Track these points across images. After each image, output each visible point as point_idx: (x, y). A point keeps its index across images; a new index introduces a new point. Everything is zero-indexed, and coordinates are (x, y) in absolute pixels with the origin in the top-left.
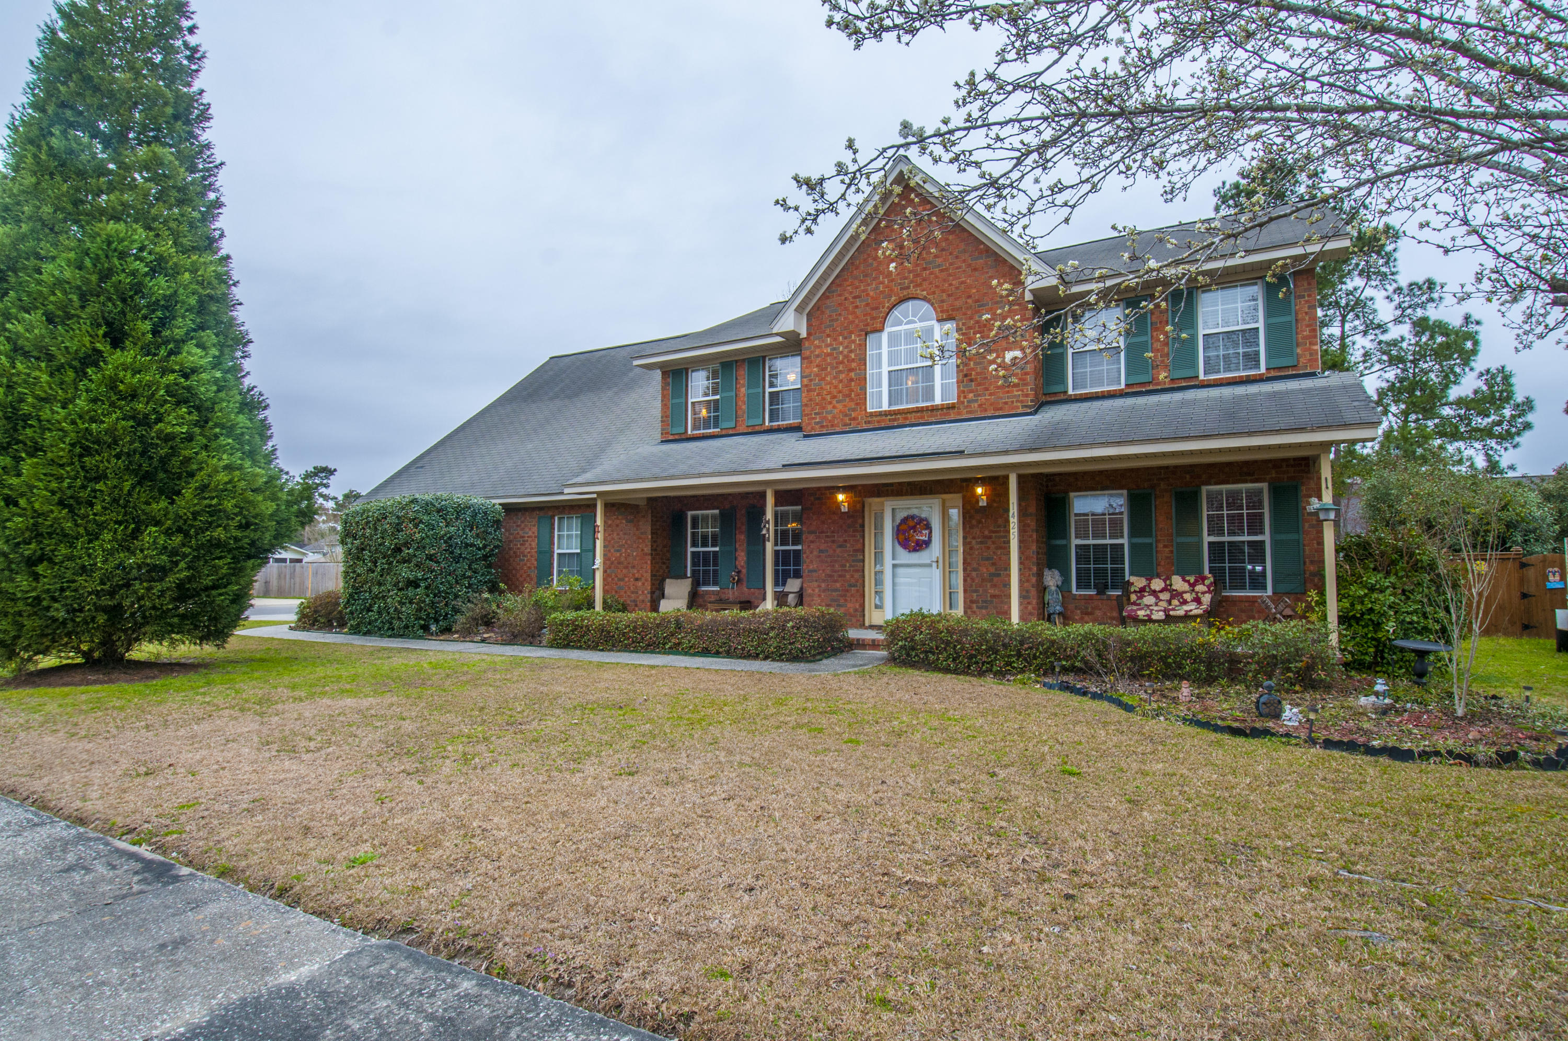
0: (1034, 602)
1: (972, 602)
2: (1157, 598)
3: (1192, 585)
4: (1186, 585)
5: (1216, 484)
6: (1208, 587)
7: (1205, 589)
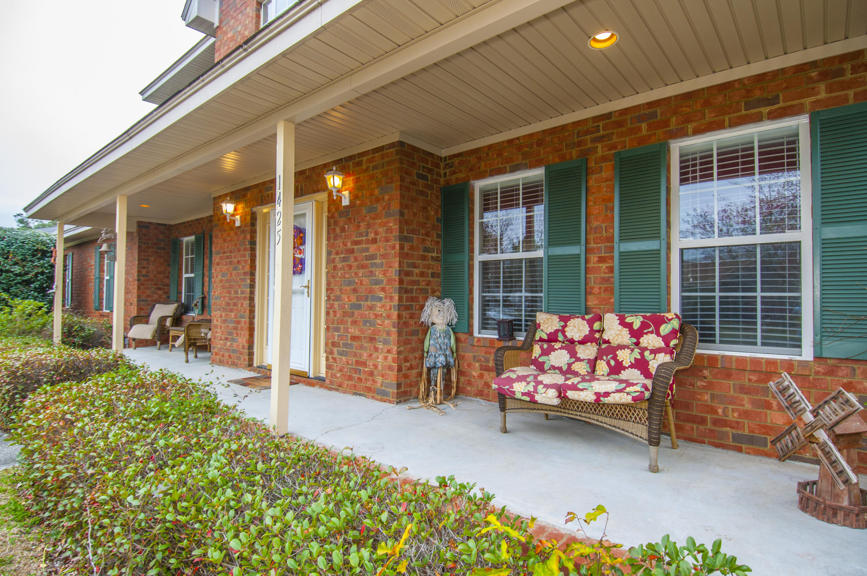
0: (395, 348)
1: (334, 344)
2: (573, 354)
3: (637, 334)
4: (625, 332)
5: (697, 132)
6: (666, 339)
7: (659, 343)
